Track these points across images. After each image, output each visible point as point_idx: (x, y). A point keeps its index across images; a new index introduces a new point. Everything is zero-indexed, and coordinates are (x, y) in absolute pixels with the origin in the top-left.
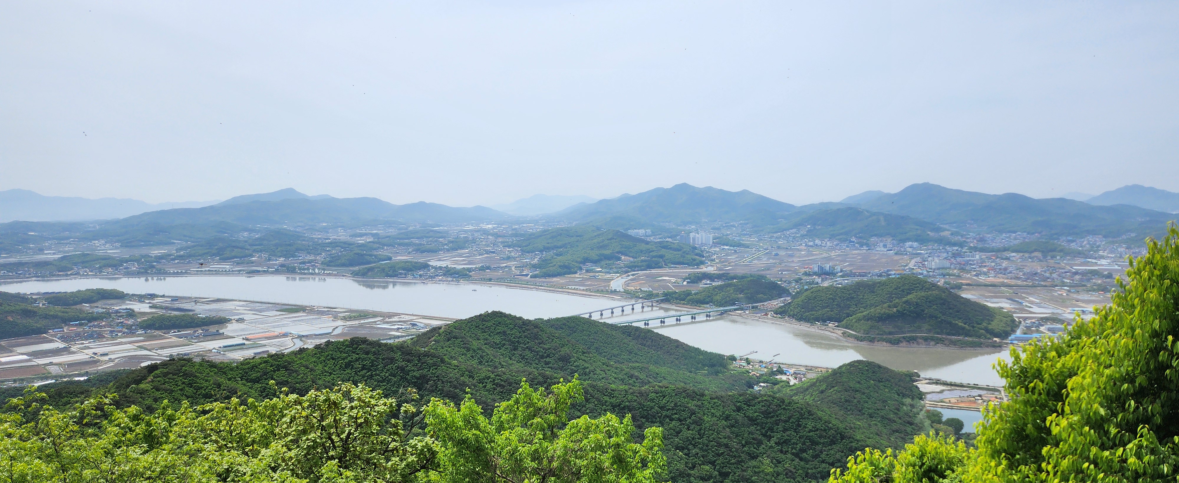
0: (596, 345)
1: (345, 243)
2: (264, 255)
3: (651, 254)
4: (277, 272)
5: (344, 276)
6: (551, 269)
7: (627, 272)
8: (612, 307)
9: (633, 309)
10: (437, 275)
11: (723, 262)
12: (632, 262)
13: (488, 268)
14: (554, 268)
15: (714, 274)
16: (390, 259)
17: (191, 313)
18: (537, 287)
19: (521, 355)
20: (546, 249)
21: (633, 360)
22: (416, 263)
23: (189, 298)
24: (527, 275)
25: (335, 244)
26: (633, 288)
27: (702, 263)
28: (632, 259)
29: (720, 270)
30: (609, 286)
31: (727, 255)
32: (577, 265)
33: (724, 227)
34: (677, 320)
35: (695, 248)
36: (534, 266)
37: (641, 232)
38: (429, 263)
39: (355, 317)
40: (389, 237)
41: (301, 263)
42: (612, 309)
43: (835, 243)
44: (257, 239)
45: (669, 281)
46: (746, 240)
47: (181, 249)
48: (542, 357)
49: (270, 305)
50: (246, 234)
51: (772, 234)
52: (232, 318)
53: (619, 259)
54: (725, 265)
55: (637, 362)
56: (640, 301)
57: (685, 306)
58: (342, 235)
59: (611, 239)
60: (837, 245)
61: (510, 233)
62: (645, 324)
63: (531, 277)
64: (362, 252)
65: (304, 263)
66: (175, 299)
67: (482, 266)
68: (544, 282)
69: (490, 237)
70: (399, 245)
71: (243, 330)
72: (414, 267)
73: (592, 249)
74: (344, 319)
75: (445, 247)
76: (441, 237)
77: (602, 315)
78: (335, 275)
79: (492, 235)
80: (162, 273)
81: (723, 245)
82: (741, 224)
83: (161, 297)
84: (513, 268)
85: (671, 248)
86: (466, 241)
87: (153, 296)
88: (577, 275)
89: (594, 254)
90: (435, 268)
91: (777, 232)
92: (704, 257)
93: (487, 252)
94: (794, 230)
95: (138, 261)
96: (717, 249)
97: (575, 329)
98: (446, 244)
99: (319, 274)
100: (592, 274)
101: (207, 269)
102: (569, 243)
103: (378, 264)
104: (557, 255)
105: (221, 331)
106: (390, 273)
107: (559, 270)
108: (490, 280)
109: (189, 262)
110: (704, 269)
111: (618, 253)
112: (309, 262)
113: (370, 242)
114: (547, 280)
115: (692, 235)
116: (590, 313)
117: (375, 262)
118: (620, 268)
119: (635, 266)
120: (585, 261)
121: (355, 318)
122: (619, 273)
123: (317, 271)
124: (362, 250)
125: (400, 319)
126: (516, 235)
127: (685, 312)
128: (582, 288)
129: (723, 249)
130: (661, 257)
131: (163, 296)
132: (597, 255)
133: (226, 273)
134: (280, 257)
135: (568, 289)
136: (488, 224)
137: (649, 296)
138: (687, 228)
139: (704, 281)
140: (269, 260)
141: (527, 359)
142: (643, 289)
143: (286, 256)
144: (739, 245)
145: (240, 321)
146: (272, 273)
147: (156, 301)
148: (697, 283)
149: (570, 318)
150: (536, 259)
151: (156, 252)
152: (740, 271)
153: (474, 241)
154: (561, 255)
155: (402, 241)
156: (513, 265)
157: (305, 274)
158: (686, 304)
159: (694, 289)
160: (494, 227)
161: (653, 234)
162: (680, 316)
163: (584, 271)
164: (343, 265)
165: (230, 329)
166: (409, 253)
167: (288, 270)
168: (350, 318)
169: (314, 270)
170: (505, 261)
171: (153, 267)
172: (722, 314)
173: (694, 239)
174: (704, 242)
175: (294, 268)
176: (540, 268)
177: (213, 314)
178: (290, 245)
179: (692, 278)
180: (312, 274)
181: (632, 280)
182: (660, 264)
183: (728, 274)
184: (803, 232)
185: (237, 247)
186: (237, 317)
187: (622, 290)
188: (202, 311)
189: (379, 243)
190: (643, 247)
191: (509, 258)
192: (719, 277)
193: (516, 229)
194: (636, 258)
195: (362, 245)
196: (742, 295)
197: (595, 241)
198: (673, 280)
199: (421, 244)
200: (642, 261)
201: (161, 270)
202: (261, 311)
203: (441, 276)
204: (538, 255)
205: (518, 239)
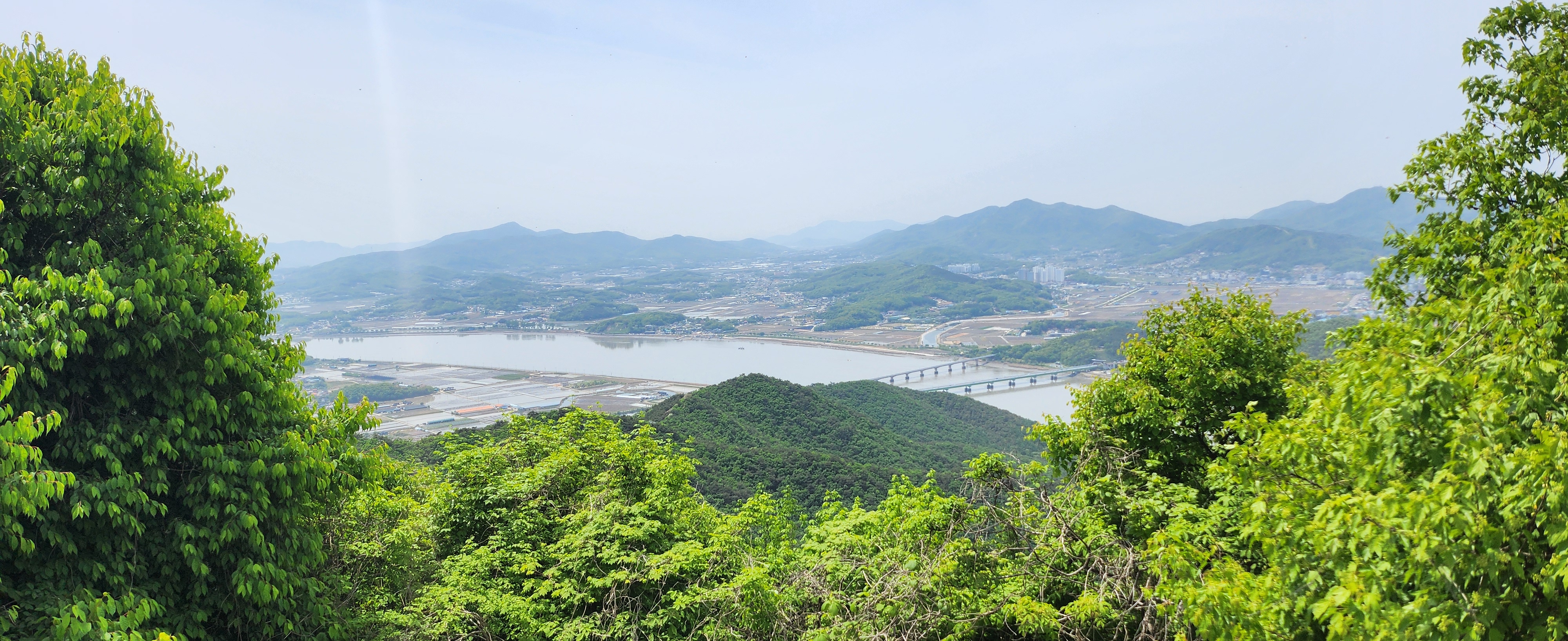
0: (892, 418)
1: (579, 291)
2: (481, 308)
3: (978, 296)
4: (496, 329)
5: (577, 332)
6: (842, 318)
7: (943, 321)
8: (922, 368)
9: (950, 370)
10: (694, 330)
11: (1079, 305)
12: (950, 308)
13: (760, 319)
14: (846, 318)
15: (1064, 321)
16: (635, 310)
17: (391, 382)
18: (823, 342)
19: (786, 430)
20: (837, 293)
21: (944, 437)
22: (668, 314)
23: (390, 363)
24: (810, 328)
25: (568, 292)
26: (951, 343)
27: (1049, 307)
28: (951, 304)
29: (1073, 316)
30: (919, 340)
31: (1084, 295)
32: (877, 313)
33: (1081, 257)
34: (1010, 384)
35: (1039, 287)
36: (820, 316)
37: (965, 266)
38: (685, 314)
39: (589, 385)
40: (635, 281)
41: (524, 318)
42: (922, 371)
43: (1240, 276)
44: (472, 288)
45: (1002, 333)
46: (1114, 274)
47: (382, 303)
48: (815, 433)
49: (486, 371)
50: (459, 282)
51: (1149, 266)
52: (440, 387)
53: (934, 304)
54: (1081, 310)
55: (948, 440)
56: (961, 359)
57: (1022, 365)
58: (577, 282)
59: (922, 278)
60: (1243, 278)
61: (791, 272)
62: (966, 390)
63: (816, 330)
64: (600, 302)
65: (528, 317)
66: (373, 365)
67: (753, 317)
68: (831, 337)
69: (764, 279)
70: (648, 291)
71: (452, 402)
72: (665, 319)
73: (898, 292)
74: (576, 387)
75: (706, 293)
76: (701, 281)
77: (907, 378)
78: (566, 332)
79: (767, 276)
80: (359, 333)
81: (1080, 282)
82: (1106, 252)
83: (357, 362)
84: (792, 320)
85: (1005, 288)
86: (733, 284)
87: (347, 361)
88: (876, 327)
89: (899, 299)
90: (692, 320)
91: (1157, 263)
92: (1051, 299)
93: (760, 299)
94: (1181, 259)
95: (330, 318)
96: (1071, 288)
97: (865, 398)
98: (707, 290)
99: (546, 331)
100: (895, 325)
101: (412, 327)
102: (868, 284)
103: (619, 317)
104: (850, 300)
105: (426, 404)
106: (635, 328)
107: (853, 320)
108: (762, 334)
109: (391, 319)
110: (1051, 315)
111: (934, 295)
112: (535, 316)
113: (611, 289)
114: (836, 334)
115: (1035, 269)
116: (892, 377)
117: (616, 315)
118: (935, 316)
119: (956, 314)
120: (888, 307)
121: (589, 387)
122: (933, 323)
123: (544, 327)
124: (601, 299)
125: (647, 387)
126: (797, 276)
127: (1021, 373)
128: (882, 343)
129: (1079, 287)
130: (992, 299)
131: (359, 361)
132: (904, 299)
133: (435, 331)
134: (500, 309)
135: (864, 345)
136: (762, 263)
137: (973, 353)
138: (1030, 260)
139: (1050, 332)
140: (487, 314)
141: (795, 436)
142: (965, 344)
143: (506, 309)
144: (1103, 281)
145: (450, 390)
146: (489, 330)
147: (351, 367)
148: (1040, 334)
149: (858, 383)
150: (823, 307)
151: (352, 307)
152: (1102, 317)
153: (743, 285)
154: (855, 301)
155: (651, 287)
156: (793, 315)
157: (529, 331)
158: (1024, 363)
159: (1035, 342)
160: (770, 266)
161: (983, 269)
162: (1014, 379)
163: (886, 321)
164: (576, 319)
165: (438, 401)
166: (660, 302)
167: (510, 327)
168: (583, 387)
169: (540, 325)
170: (783, 310)
171: (348, 325)
172: (1073, 375)
173: (1038, 275)
174: (1052, 278)
175: (516, 324)
176: (828, 318)
177: (417, 383)
178: (510, 295)
179: (1034, 328)
180: (538, 331)
181: (950, 332)
182: (990, 310)
183: (1083, 321)
184: (1195, 260)
185: (449, 299)
186: (446, 387)
187: (936, 345)
188: (405, 379)
189: (622, 289)
190: (967, 287)
191: (787, 306)
192: (1072, 325)
193: (797, 267)
194: (957, 302)
195: (601, 293)
196: (1101, 350)
197: (901, 281)
198: (1008, 330)
199: (674, 291)
200: (966, 306)
201: (357, 329)
202: (474, 378)
203: (699, 330)
204: (826, 301)
205: (800, 280)
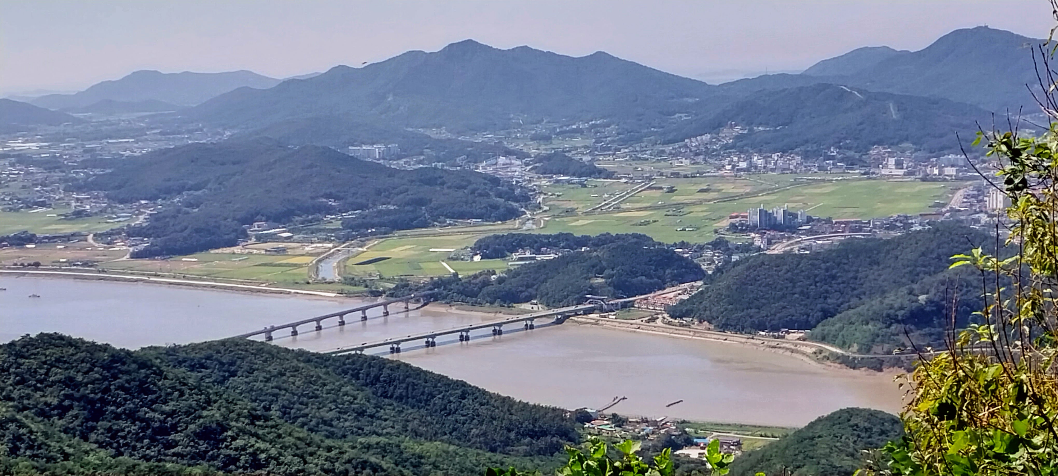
3: (401, 197)
6: (176, 237)
7: (347, 239)
8: (318, 316)
9: (364, 319)
12: (359, 218)
13: (31, 239)
14: (184, 235)
15: (539, 237)
18: (147, 278)
27: (513, 213)
28: (357, 210)
29: (552, 229)
31: (565, 194)
32: (237, 226)
33: (558, 134)
34: (462, 339)
35: (498, 182)
36: (137, 233)
37: (377, 149)
42: (318, 322)
43: (794, 162)
45: (445, 257)
46: (608, 161)
51: (661, 148)
53: (331, 210)
56: (382, 300)
57: (480, 308)
59: (309, 168)
62: (393, 350)
63: (132, 257)
68: (162, 267)
69: (32, 169)
77: (295, 334)
79: (37, 163)
81: (559, 173)
82: (594, 126)
84: (90, 238)
85: (442, 183)
88: (236, 250)
89: (273, 202)
91: (671, 143)
92: (516, 201)
94: (707, 138)
100: (270, 245)
104: (191, 205)
107: (193, 239)
110: (517, 227)
114: (168, 262)
116: (269, 332)
118: (334, 231)
120: (256, 216)
129: (558, 182)
130: (425, 203)
132: (282, 204)
136: (26, 141)
137: (401, 290)
139: (519, 253)
144: (591, 172)
148: (503, 256)
150: (141, 218)
152: (596, 230)
154: (197, 206)
158: (481, 304)
159: (495, 271)
160: (41, 147)
162: (467, 331)
163: (254, 239)
172: (559, 322)
176: (153, 236)
179: (493, 247)
183: (569, 236)
184: (727, 140)
190: (383, 183)
191: (78, 216)
192: (550, 243)
193: (92, 150)
194: (367, 207)
196: (600, 280)
197: (274, 172)
198: (451, 252)
204: (146, 207)
205: (98, 171)
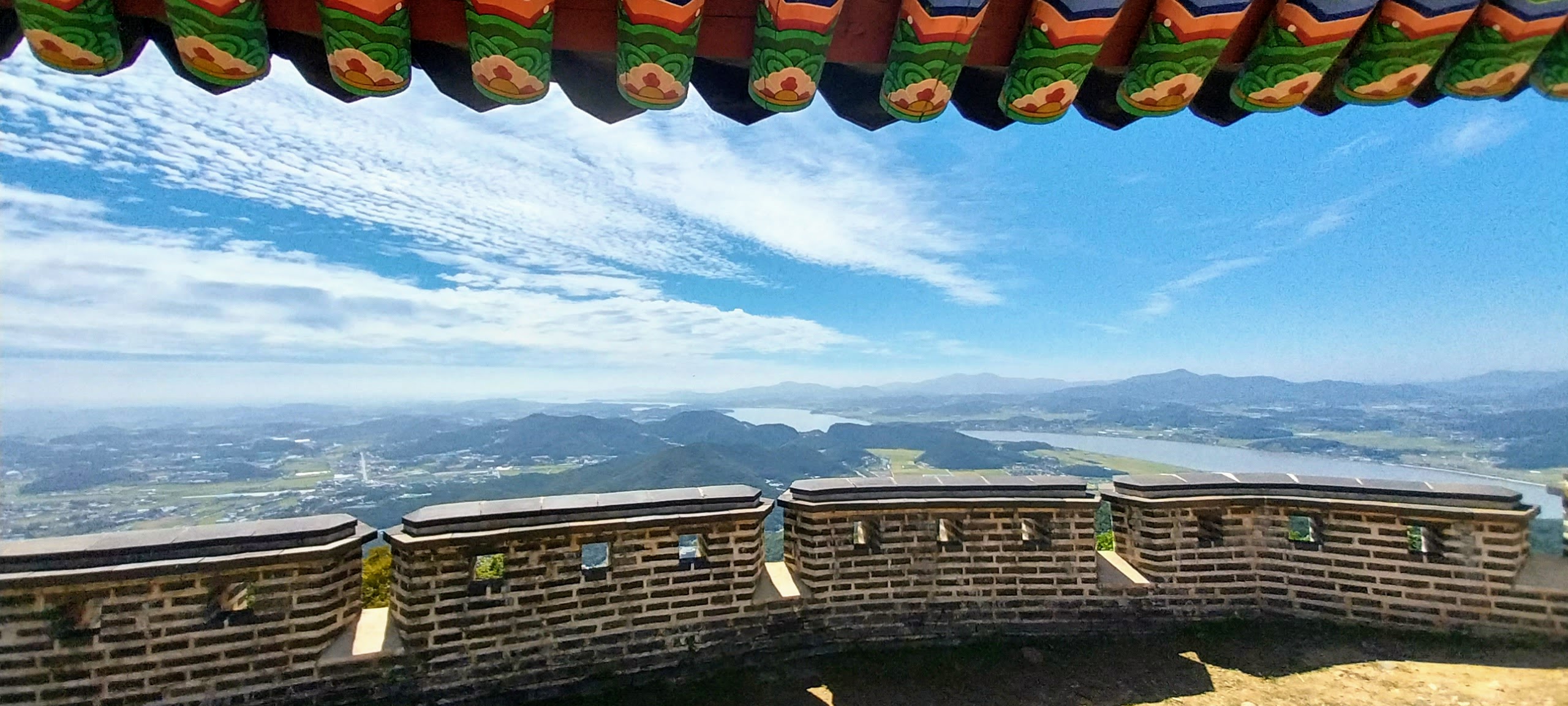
1: (1239, 418)
2: (1160, 426)
4: (1172, 439)
5: (1239, 447)
6: (1526, 458)
10: (1353, 455)
13: (1424, 452)
14: (1531, 458)
20: (1517, 434)
22: (1323, 441)
23: (1098, 454)
24: (1486, 465)
36: (1497, 455)
38: (1341, 442)
40: (1288, 414)
41: (1194, 434)
44: (1153, 412)
47: (1090, 417)
58: (1235, 411)
61: (1456, 414)
63: (1494, 467)
64: (1260, 427)
65: (1197, 434)
68: (1513, 474)
69: (1424, 418)
70: (1301, 422)
72: (1321, 445)
75: (1362, 426)
76: (1355, 417)
79: (1427, 415)
84: (1464, 455)
86: (1390, 421)
90: (1349, 447)
98: (1361, 424)
99: (1212, 443)
103: (1277, 440)
106: (1292, 448)
113: (1267, 418)
114: (1519, 472)
117: (1274, 438)
123: (1210, 441)
126: (1464, 417)
133: (1129, 437)
134: (1174, 428)
136: (1420, 405)
143: (1179, 428)
146: (1168, 439)
150: (1500, 447)
151: (1073, 418)
153: (1401, 422)
155: (1304, 418)
157: (1198, 442)
160: (1430, 408)
164: (1238, 438)
166: (1315, 430)
167: (1183, 439)
175: (1188, 437)
176: (1508, 457)
178: (1183, 418)
180: (1205, 443)
185: (1136, 418)
189: (1276, 419)
193: (1465, 410)
195: (1258, 420)
199: (1329, 422)
203: (1358, 455)
